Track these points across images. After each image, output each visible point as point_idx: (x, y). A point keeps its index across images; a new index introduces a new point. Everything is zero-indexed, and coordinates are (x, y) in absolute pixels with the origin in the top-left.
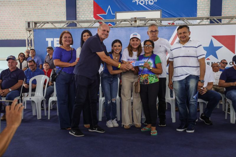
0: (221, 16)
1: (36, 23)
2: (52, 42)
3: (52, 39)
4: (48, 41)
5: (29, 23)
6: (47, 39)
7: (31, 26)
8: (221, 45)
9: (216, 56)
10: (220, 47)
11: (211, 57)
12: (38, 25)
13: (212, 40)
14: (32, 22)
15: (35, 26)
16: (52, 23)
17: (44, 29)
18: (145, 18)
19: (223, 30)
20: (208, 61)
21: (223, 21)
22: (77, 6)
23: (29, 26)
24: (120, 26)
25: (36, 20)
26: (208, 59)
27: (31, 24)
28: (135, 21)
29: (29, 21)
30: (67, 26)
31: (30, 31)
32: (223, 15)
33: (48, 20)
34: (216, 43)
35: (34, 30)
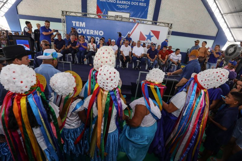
0: (157, 21)
1: (66, 12)
2: (75, 24)
3: (75, 22)
4: (73, 23)
5: (63, 12)
6: (73, 22)
7: (64, 13)
8: (154, 35)
9: (150, 40)
10: (153, 36)
11: (149, 40)
12: (68, 13)
13: (150, 33)
14: (65, 11)
15: (66, 14)
16: (75, 13)
17: (71, 16)
18: (122, 16)
19: (155, 28)
20: (147, 42)
21: (158, 24)
22: (88, 2)
23: (63, 13)
24: (109, 19)
25: (66, 11)
26: (147, 41)
27: (64, 12)
28: (117, 17)
29: (63, 10)
30: (83, 16)
31: (63, 16)
32: (158, 21)
33: (73, 11)
34: (152, 34)
35: (66, 16)
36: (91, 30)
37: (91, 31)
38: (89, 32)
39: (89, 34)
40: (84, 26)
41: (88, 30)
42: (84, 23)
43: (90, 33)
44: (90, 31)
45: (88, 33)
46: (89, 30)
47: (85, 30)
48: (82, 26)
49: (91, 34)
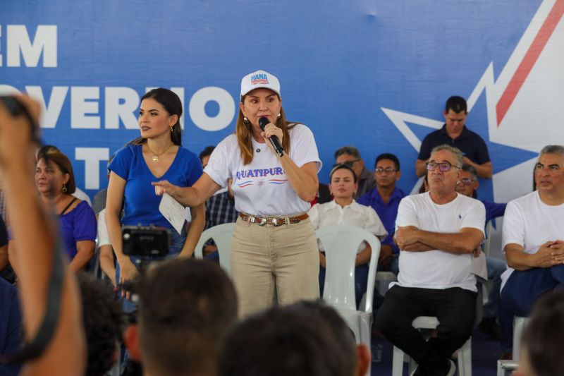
36: (109, 91)
37: (113, 93)
38: (94, 108)
39: (94, 123)
40: (51, 61)
41: (83, 97)
42: (48, 35)
43: (101, 113)
44: (101, 102)
45: (79, 121)
46: (94, 92)
47: (59, 93)
48: (31, 62)
49: (111, 124)
